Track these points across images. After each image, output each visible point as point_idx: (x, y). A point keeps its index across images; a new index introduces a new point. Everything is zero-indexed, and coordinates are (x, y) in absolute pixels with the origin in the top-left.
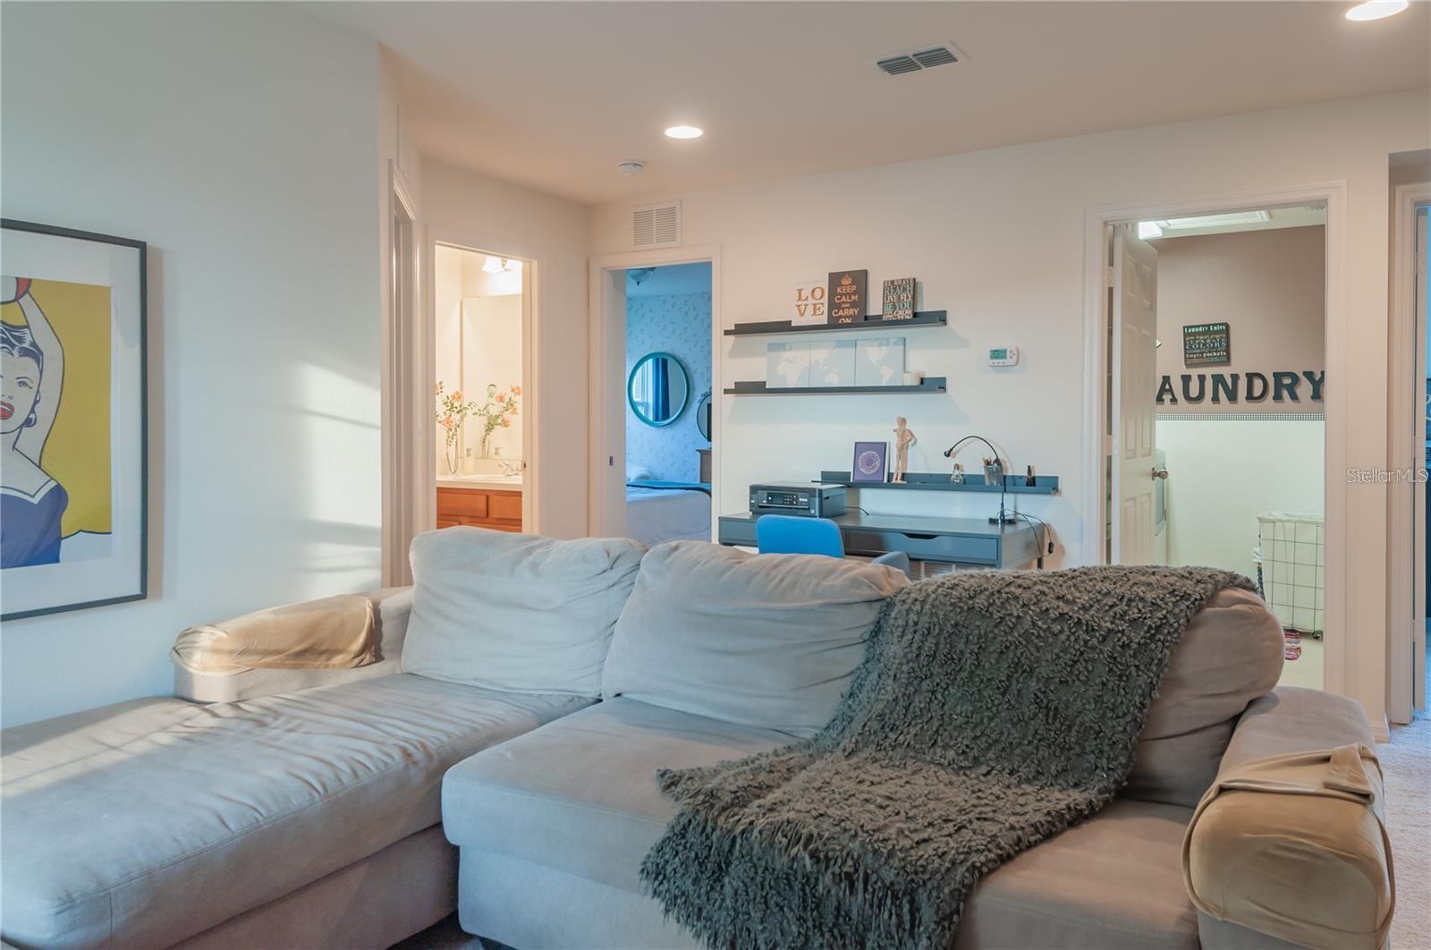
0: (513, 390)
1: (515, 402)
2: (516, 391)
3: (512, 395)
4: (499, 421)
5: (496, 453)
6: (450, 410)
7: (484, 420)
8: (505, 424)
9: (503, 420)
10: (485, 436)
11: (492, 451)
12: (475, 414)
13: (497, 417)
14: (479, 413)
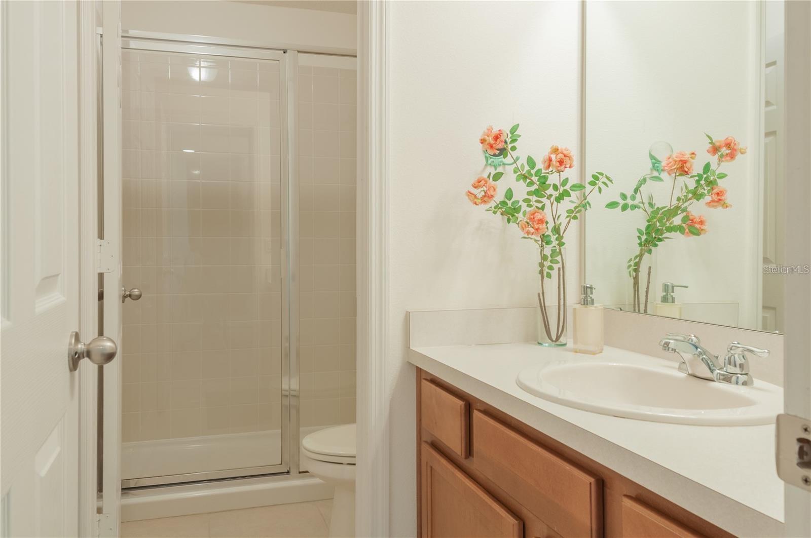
0: (715, 149)
1: (722, 176)
2: (724, 151)
3: (713, 160)
4: (677, 220)
5: (665, 299)
6: (536, 193)
7: (638, 220)
8: (693, 227)
9: (685, 219)
10: (641, 256)
11: (657, 292)
12: (612, 205)
13: (673, 212)
14: (622, 202)
